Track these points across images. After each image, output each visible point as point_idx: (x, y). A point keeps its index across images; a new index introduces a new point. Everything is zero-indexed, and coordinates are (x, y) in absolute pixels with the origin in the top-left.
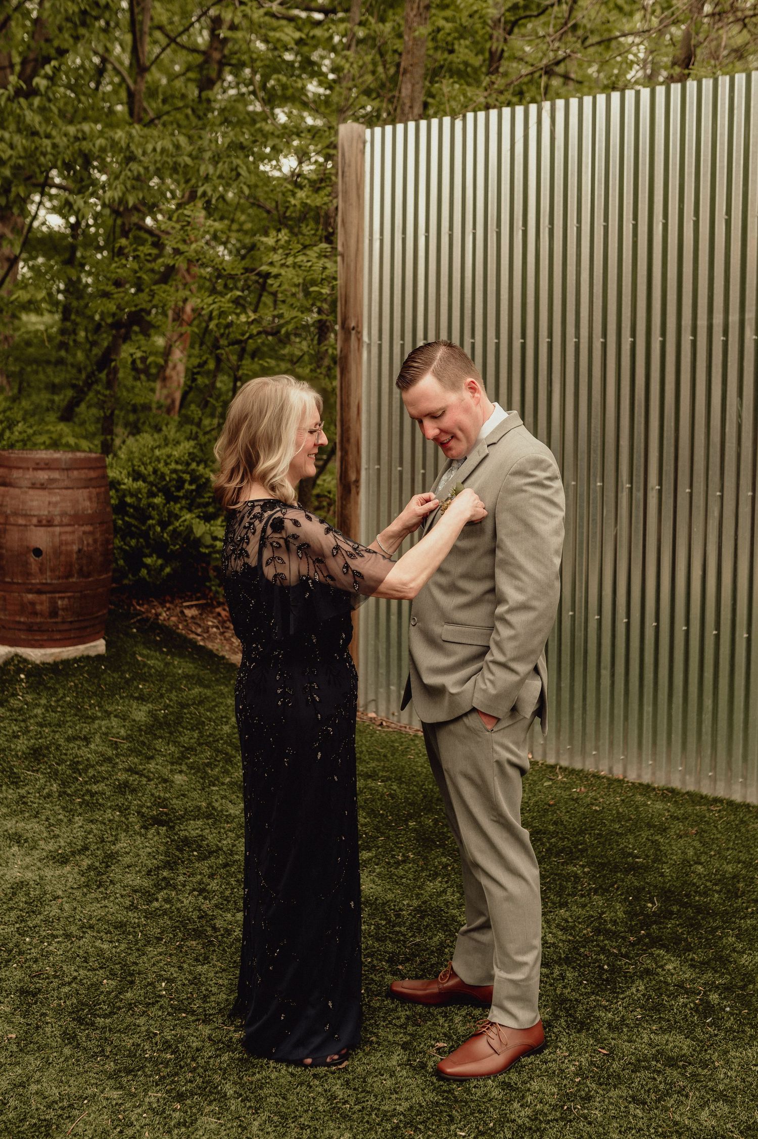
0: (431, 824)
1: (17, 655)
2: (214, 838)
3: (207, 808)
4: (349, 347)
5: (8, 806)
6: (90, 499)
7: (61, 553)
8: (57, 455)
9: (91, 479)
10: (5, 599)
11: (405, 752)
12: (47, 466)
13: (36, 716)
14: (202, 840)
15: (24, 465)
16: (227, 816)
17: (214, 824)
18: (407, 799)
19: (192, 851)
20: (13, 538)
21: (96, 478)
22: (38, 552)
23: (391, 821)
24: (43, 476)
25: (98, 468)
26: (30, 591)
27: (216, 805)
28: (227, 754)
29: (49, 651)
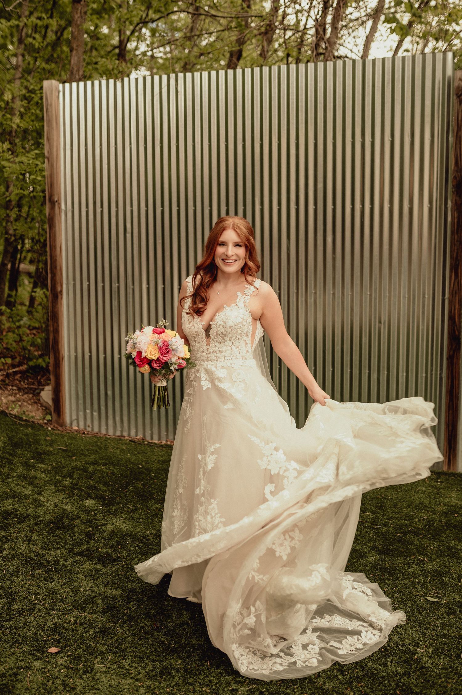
0: (141, 487)
2: (22, 509)
3: (11, 492)
4: (54, 212)
11: (106, 448)
14: (16, 511)
16: (24, 495)
17: (19, 501)
18: (122, 475)
19: (14, 518)
23: (119, 487)
27: (16, 489)
28: (7, 459)
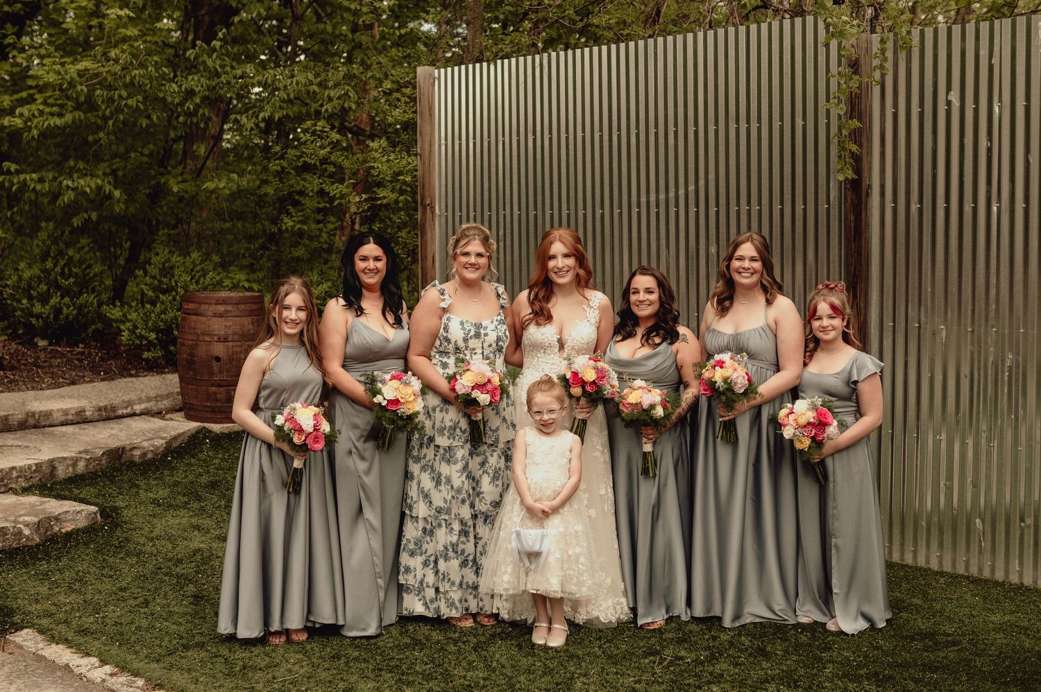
1: (204, 428)
5: (193, 511)
6: (253, 324)
7: (233, 359)
8: (233, 294)
9: (253, 311)
10: (197, 391)
12: (224, 302)
13: (215, 464)
15: (209, 302)
20: (201, 351)
21: (257, 309)
22: (218, 359)
24: (221, 308)
25: (258, 303)
26: (213, 385)
29: (226, 425)
